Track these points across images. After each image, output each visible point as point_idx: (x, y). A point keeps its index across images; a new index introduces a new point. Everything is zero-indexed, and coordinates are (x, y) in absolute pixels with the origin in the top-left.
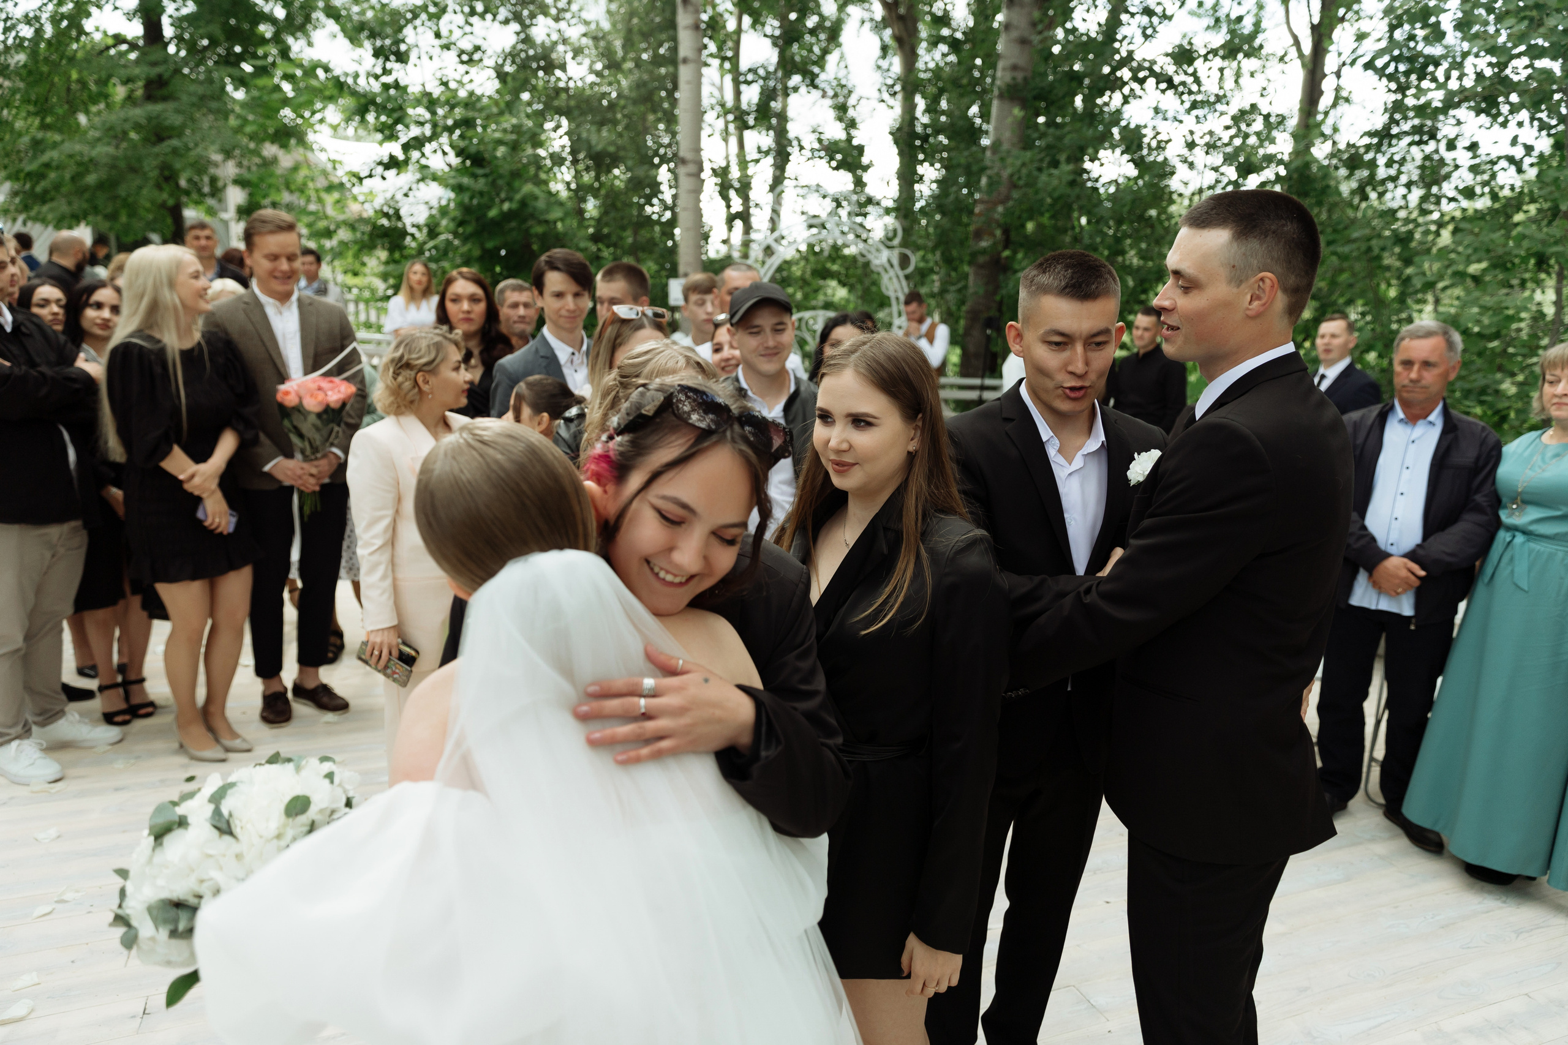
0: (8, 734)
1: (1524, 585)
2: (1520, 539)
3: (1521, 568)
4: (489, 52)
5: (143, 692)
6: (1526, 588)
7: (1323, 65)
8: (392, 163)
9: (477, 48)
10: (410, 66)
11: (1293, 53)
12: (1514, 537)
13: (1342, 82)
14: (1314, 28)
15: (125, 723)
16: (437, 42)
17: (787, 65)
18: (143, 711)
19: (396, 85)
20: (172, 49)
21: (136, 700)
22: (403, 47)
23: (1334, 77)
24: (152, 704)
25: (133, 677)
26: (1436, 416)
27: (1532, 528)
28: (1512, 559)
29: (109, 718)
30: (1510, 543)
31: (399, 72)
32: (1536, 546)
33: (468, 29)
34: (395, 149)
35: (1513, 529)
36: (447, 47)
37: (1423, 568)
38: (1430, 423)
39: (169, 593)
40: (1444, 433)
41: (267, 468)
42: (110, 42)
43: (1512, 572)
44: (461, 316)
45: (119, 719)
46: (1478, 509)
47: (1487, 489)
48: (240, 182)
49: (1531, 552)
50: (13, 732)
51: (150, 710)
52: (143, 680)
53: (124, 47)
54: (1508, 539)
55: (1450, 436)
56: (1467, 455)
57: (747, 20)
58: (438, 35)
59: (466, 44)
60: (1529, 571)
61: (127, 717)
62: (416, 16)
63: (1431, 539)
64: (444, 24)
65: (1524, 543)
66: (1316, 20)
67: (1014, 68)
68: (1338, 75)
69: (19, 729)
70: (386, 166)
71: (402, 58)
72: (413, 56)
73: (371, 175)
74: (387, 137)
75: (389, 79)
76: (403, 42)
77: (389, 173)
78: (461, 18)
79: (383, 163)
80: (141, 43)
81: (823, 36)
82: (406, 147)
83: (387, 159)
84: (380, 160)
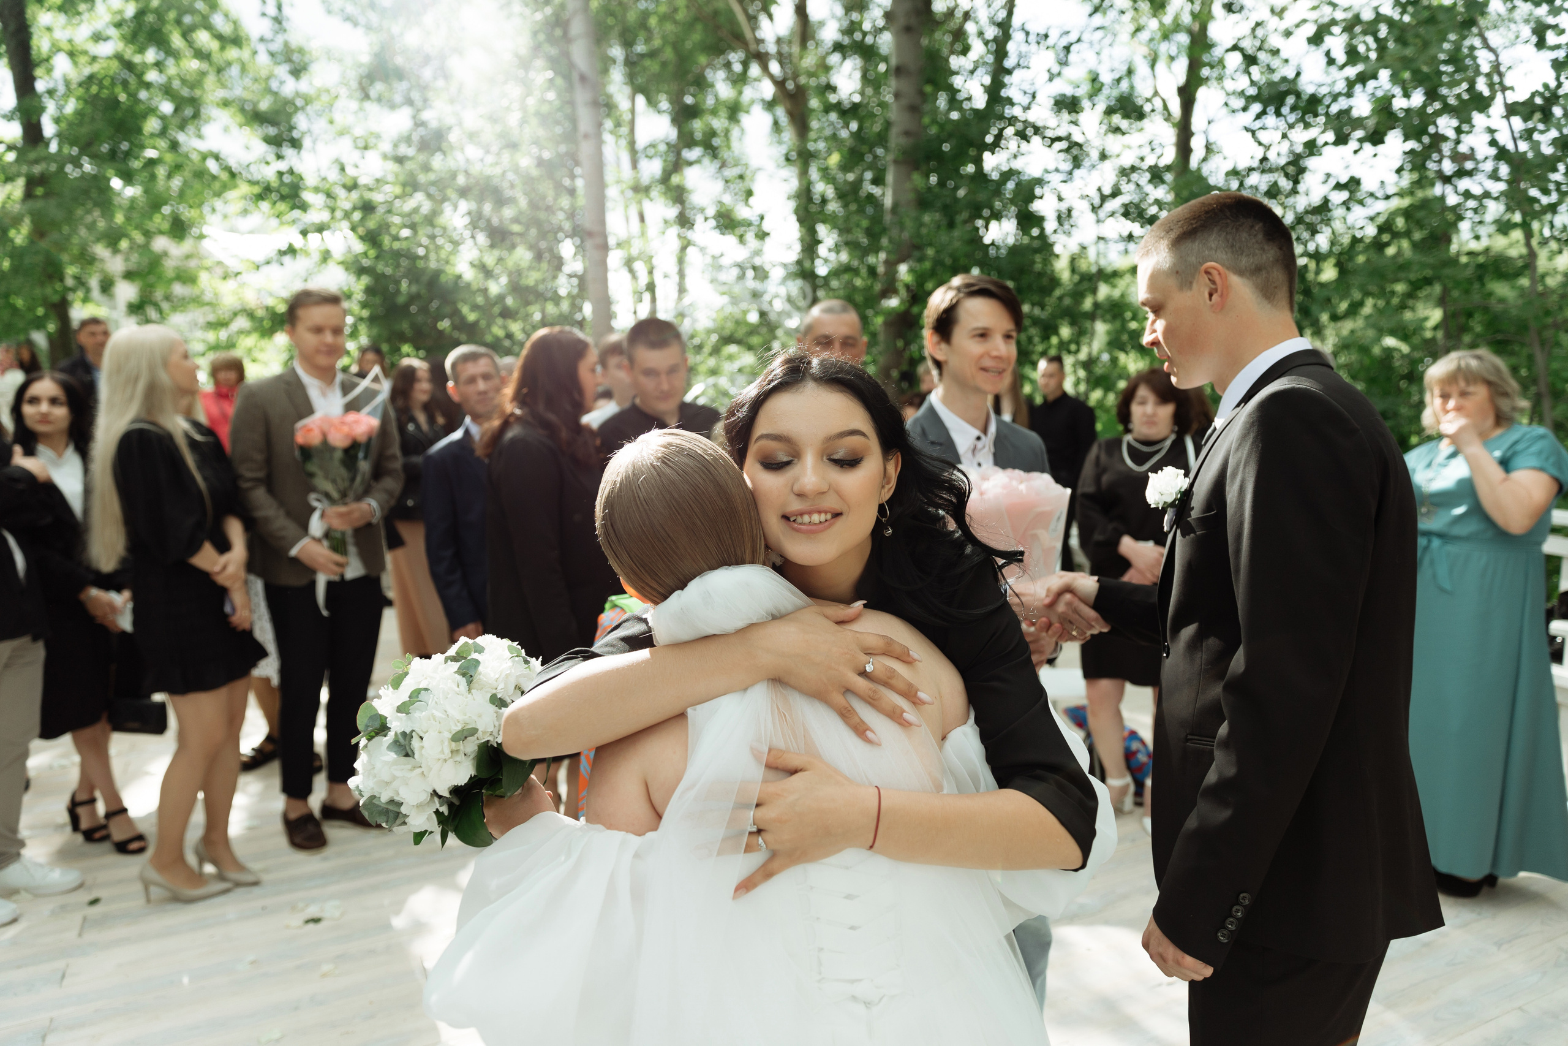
1: (1447, 586)
2: (1436, 543)
3: (1442, 570)
4: (384, 137)
8: (290, 251)
9: (372, 134)
10: (304, 152)
12: (1429, 541)
13: (1211, 138)
14: (1180, 89)
16: (331, 129)
17: (687, 140)
19: (291, 172)
20: (53, 147)
22: (295, 134)
23: (1202, 134)
28: (1432, 562)
31: (292, 159)
32: (1453, 549)
33: (362, 114)
34: (291, 236)
35: (1428, 534)
36: (342, 133)
41: (294, 552)
48: (129, 275)
57: (640, 100)
58: (331, 122)
59: (358, 131)
62: (307, 103)
64: (336, 112)
65: (1441, 546)
66: (1182, 81)
67: (907, 133)
68: (1206, 132)
70: (282, 253)
71: (296, 144)
72: (307, 142)
73: (268, 263)
74: (282, 223)
75: (282, 166)
76: (295, 128)
77: (287, 259)
78: (354, 105)
79: (280, 251)
80: (20, 143)
81: (723, 113)
82: (304, 233)
83: (284, 247)
84: (277, 248)
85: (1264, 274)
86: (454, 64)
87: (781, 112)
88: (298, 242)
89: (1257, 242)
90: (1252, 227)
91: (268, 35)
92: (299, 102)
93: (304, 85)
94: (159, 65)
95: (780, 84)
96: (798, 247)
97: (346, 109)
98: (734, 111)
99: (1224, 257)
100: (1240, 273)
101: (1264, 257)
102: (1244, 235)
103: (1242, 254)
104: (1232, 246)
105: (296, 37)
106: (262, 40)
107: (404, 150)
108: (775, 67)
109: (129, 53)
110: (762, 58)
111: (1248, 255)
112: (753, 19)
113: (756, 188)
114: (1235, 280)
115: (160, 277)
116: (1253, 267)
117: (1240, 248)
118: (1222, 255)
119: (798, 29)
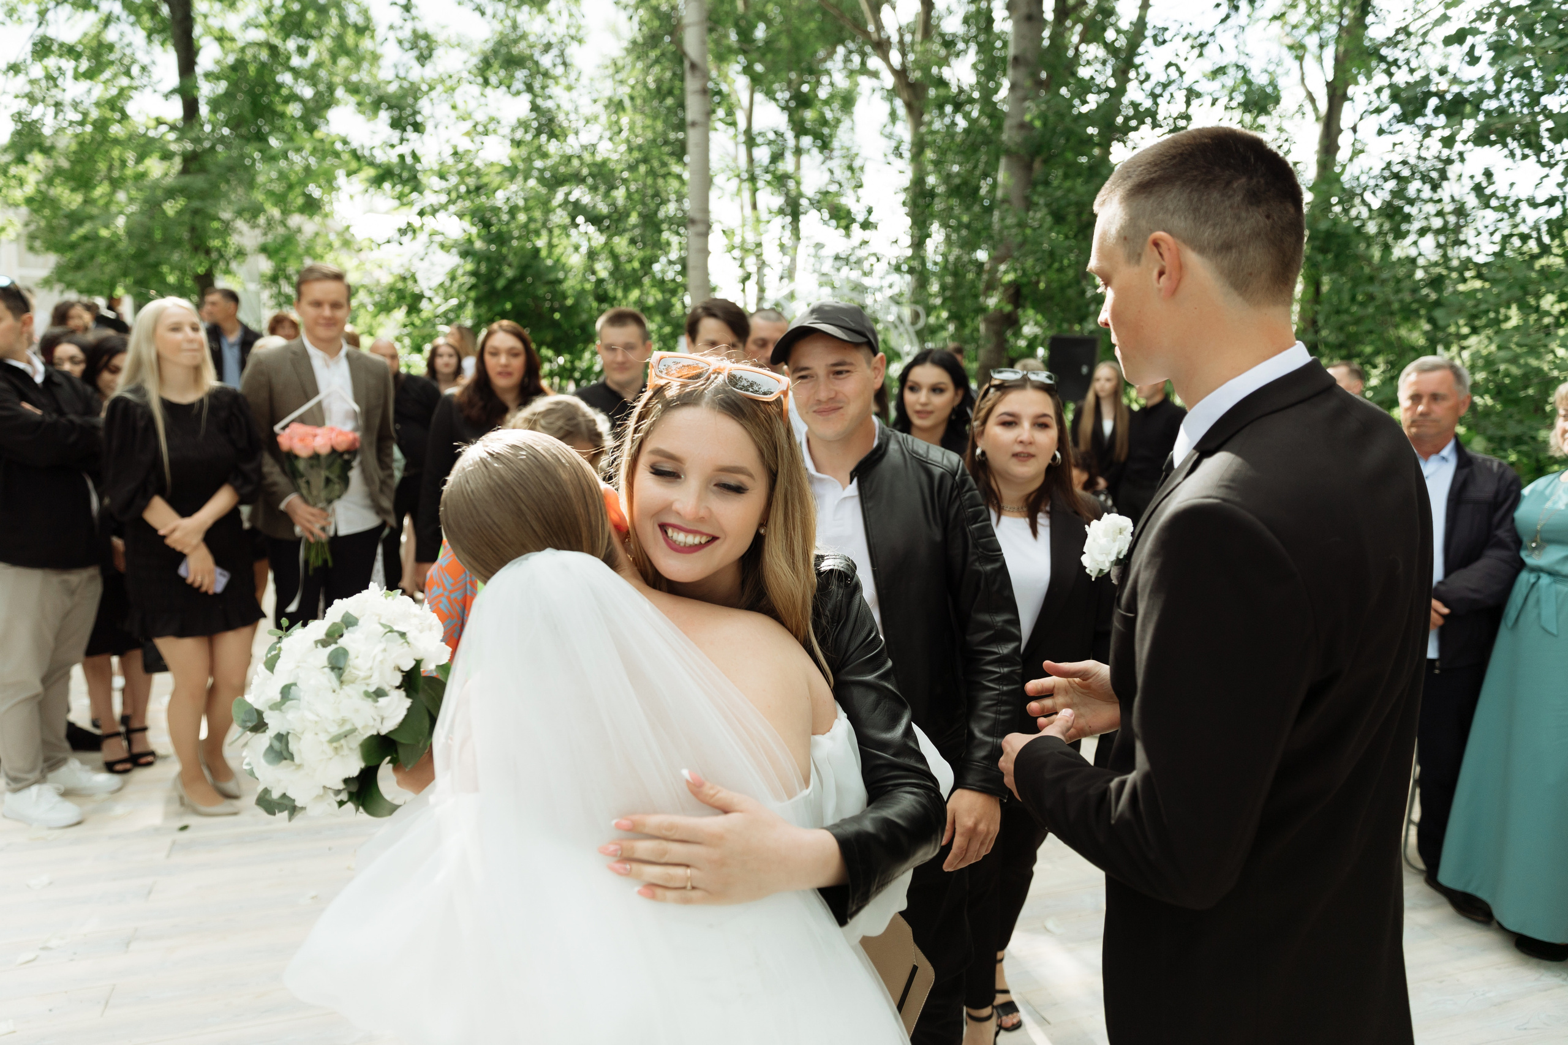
0: (26, 780)
1: (1553, 629)
2: (1545, 580)
3: (1548, 611)
4: (503, 122)
5: (145, 741)
6: (1555, 632)
7: (1339, 119)
8: (409, 230)
9: (492, 119)
10: (426, 136)
11: (1308, 108)
12: (1539, 578)
13: (1359, 135)
14: (1328, 84)
15: (125, 772)
16: (453, 114)
17: (797, 128)
18: (144, 760)
19: (413, 155)
20: (207, 128)
21: (137, 749)
22: (419, 119)
23: (1351, 132)
24: (152, 753)
25: (136, 725)
26: (1448, 451)
27: (1558, 568)
28: (1538, 601)
29: (110, 767)
30: (1534, 584)
31: (415, 142)
33: (483, 100)
34: (409, 215)
35: (1537, 570)
37: (1446, 605)
38: (1444, 458)
39: (168, 646)
40: (1459, 467)
41: (283, 504)
42: (153, 123)
43: (1539, 615)
44: (499, 369)
45: (119, 767)
46: (1500, 544)
47: (1507, 524)
49: (1558, 594)
50: (32, 777)
51: (150, 759)
52: (144, 729)
53: (163, 128)
54: (1532, 580)
55: (1466, 471)
56: (1483, 489)
57: (759, 93)
58: (454, 107)
59: (480, 116)
60: (1558, 613)
61: (128, 766)
62: (431, 88)
63: (1453, 576)
64: (458, 97)
65: (1550, 584)
66: (1330, 78)
68: (1354, 129)
69: (37, 774)
70: (403, 232)
71: (418, 128)
72: (429, 127)
73: (389, 242)
74: (403, 204)
75: (404, 149)
76: (419, 113)
77: (406, 239)
78: (475, 90)
79: (400, 230)
80: (180, 124)
81: (836, 105)
82: (421, 213)
83: (404, 226)
84: (397, 227)
85: (1234, 254)
86: (573, 51)
87: (899, 103)
88: (416, 222)
89: (1231, 206)
90: (1228, 183)
91: (398, 22)
92: (425, 88)
93: (429, 71)
94: (302, 51)
95: (901, 74)
96: (906, 240)
97: (469, 93)
98: (847, 101)
99: (1182, 224)
100: (1201, 250)
101: (1237, 229)
102: (1216, 195)
103: (1206, 222)
104: (1196, 210)
105: (426, 25)
106: (391, 27)
107: (519, 134)
108: (895, 57)
109: (277, 41)
110: (882, 47)
111: (1214, 225)
112: (876, 9)
113: (865, 179)
114: (1193, 259)
115: (291, 253)
116: (1219, 242)
117: (1206, 212)
118: (1180, 223)
119: (921, 18)
